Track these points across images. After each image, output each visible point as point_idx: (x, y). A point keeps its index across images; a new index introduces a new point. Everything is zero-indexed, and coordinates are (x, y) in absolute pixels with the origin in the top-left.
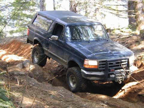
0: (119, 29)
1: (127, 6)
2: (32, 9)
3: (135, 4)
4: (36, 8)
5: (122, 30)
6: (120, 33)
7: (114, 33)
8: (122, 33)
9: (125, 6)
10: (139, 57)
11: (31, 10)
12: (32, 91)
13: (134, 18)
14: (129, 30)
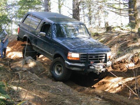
0: (119, 27)
1: (128, 5)
2: (37, 7)
3: (134, 2)
4: (41, 6)
5: (122, 28)
6: (120, 30)
7: (114, 30)
8: (122, 31)
9: (126, 4)
10: (136, 54)
11: (37, 9)
12: (32, 86)
13: (133, 16)
14: (129, 27)
